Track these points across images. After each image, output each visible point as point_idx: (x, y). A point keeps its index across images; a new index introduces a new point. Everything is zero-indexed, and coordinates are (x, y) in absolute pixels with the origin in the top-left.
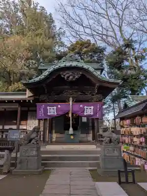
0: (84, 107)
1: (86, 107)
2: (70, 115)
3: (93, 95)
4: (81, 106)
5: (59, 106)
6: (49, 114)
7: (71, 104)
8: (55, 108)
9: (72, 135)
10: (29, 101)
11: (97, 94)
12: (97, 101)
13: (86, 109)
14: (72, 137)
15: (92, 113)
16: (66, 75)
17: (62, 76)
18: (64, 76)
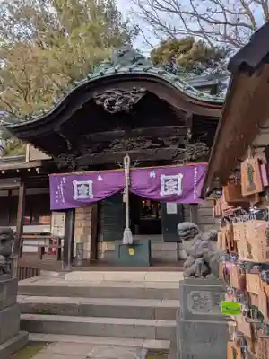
0: (158, 176)
1: (163, 177)
2: (126, 198)
3: (182, 146)
4: (152, 174)
5: (100, 178)
6: (76, 197)
7: (127, 172)
8: (90, 182)
9: (130, 246)
10: (33, 169)
11: (192, 141)
12: (191, 160)
13: (163, 183)
14: (132, 252)
15: (179, 192)
16: (105, 98)
17: (98, 102)
18: (103, 100)
